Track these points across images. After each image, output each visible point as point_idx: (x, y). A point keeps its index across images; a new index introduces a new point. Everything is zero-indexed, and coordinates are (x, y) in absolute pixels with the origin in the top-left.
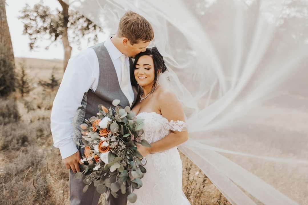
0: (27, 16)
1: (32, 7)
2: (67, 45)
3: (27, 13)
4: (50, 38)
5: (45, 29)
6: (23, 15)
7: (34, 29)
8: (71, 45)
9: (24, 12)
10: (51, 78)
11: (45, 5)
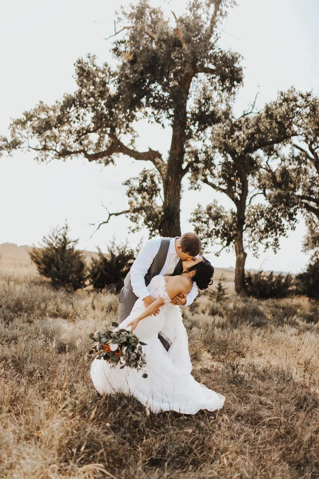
0: (198, 219)
1: (204, 208)
2: (240, 251)
3: (198, 215)
4: (222, 243)
5: (217, 233)
6: (195, 217)
7: (205, 232)
8: (245, 251)
9: (196, 214)
10: (218, 286)
11: (219, 205)
